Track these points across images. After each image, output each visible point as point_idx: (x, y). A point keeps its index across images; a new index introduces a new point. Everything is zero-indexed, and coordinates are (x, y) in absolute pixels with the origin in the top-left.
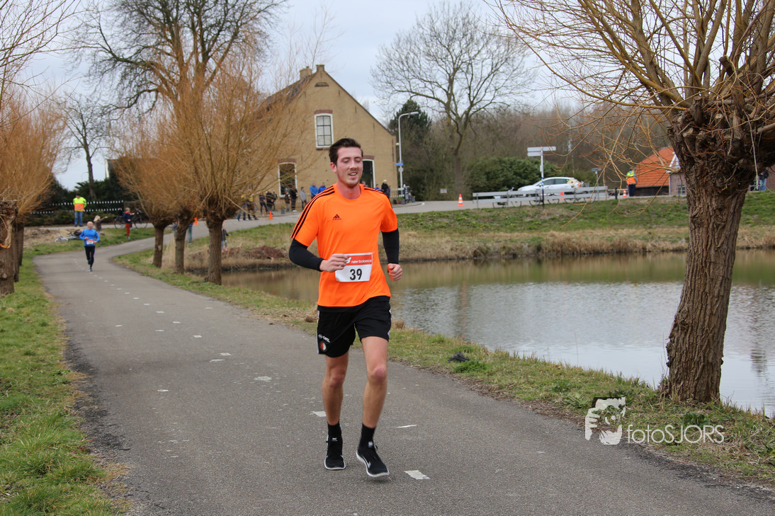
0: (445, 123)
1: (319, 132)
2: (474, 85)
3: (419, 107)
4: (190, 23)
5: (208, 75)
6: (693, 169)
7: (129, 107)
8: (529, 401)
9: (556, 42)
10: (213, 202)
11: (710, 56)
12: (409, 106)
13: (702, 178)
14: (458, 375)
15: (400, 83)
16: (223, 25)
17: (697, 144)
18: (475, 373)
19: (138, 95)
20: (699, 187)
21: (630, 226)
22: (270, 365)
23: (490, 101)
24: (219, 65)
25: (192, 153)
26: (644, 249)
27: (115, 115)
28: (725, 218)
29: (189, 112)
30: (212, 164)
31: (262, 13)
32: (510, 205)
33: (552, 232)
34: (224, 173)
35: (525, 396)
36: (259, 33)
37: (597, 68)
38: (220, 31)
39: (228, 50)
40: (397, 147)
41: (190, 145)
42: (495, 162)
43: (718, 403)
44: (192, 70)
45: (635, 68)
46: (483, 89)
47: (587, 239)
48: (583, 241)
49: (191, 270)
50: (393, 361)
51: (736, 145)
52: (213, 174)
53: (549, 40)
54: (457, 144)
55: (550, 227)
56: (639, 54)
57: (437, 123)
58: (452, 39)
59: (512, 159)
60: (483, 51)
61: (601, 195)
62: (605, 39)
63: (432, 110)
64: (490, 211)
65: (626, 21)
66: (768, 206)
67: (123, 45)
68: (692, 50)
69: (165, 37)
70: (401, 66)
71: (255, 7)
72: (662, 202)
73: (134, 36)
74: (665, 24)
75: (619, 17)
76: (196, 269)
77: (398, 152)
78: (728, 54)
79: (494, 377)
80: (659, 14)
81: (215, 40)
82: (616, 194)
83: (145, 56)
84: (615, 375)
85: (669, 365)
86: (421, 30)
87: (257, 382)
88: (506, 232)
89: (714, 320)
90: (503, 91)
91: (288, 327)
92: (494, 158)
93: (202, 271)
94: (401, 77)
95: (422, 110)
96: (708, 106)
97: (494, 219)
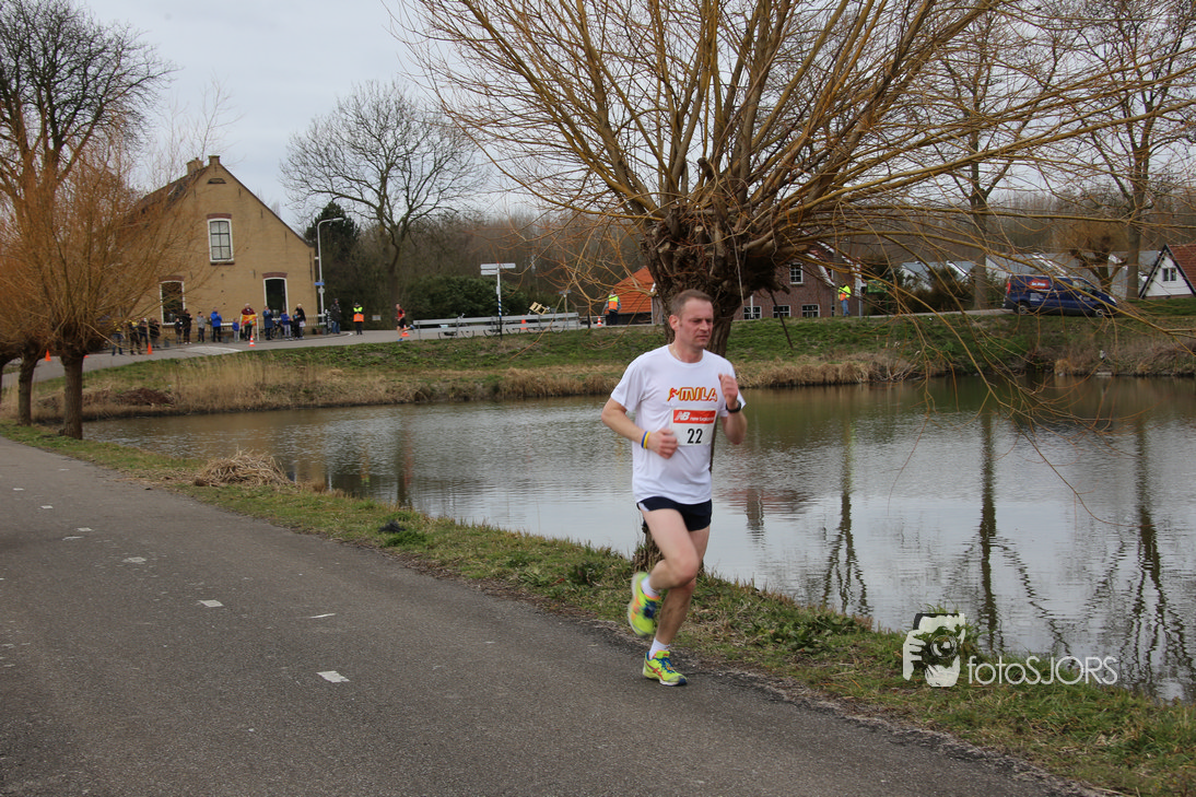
0: (378, 233)
1: (213, 241)
2: (413, 185)
3: (343, 212)
4: (36, 98)
5: (62, 166)
8: (478, 579)
9: (506, 134)
10: (69, 331)
11: (687, 157)
12: (331, 211)
14: (390, 549)
15: (319, 182)
16: (81, 101)
17: (675, 262)
18: (412, 546)
22: (145, 542)
23: (433, 206)
24: (77, 153)
25: (40, 267)
29: (35, 213)
30: (68, 282)
31: (134, 88)
32: (460, 336)
33: (512, 369)
34: (85, 294)
35: (474, 574)
36: (131, 113)
37: (556, 168)
38: (77, 109)
39: (89, 134)
40: (317, 261)
41: (37, 257)
42: (441, 282)
44: (39, 160)
45: (601, 169)
46: (424, 191)
47: (554, 378)
48: (551, 380)
49: (42, 421)
50: (308, 534)
51: (720, 264)
52: (69, 295)
53: (497, 131)
54: (393, 258)
55: (510, 362)
56: (606, 152)
57: (368, 232)
58: (384, 128)
59: (462, 278)
60: (423, 144)
61: (569, 322)
62: (564, 133)
63: (360, 216)
64: (434, 342)
65: (590, 111)
66: (765, 338)
68: (667, 148)
70: (320, 160)
71: (125, 80)
72: (644, 332)
74: (634, 117)
75: (579, 105)
76: (49, 419)
77: (317, 268)
78: (708, 156)
79: (435, 550)
80: (627, 105)
81: (70, 122)
82: (588, 323)
84: (583, 544)
86: (343, 115)
87: (126, 565)
88: (456, 369)
90: (450, 193)
91: (171, 493)
92: (440, 277)
93: (57, 420)
94: (319, 174)
95: (347, 215)
96: (686, 216)
97: (440, 353)
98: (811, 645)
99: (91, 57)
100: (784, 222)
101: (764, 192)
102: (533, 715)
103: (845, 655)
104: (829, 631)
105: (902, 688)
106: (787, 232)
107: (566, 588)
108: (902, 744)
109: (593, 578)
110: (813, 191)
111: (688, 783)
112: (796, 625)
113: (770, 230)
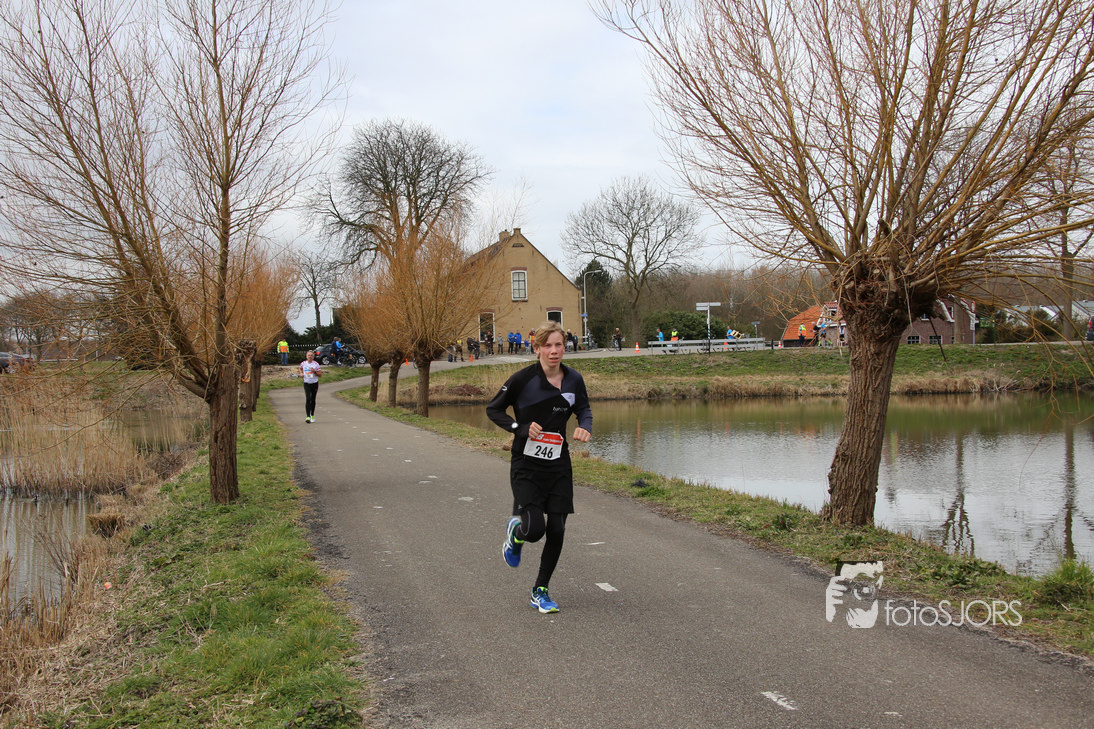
0: (625, 281)
1: (515, 286)
2: (650, 248)
3: (602, 266)
4: (406, 192)
5: (420, 236)
6: (854, 317)
7: (352, 263)
8: (705, 522)
9: (733, 203)
10: (422, 344)
12: (594, 265)
13: (862, 325)
14: (639, 499)
15: (586, 245)
16: (434, 193)
17: (857, 295)
18: (655, 497)
19: (360, 253)
20: (859, 333)
21: (784, 373)
22: (472, 487)
23: (664, 262)
24: (431, 226)
25: (405, 302)
26: (796, 393)
27: (340, 270)
28: (881, 361)
29: (403, 267)
30: (422, 311)
31: (468, 184)
32: (680, 352)
33: (717, 376)
34: (433, 320)
35: (701, 518)
36: (466, 201)
38: (431, 199)
39: (438, 215)
40: (583, 300)
41: (404, 295)
42: (667, 315)
43: (872, 527)
44: (406, 231)
45: (803, 227)
46: (658, 252)
47: (747, 383)
48: (744, 385)
49: (402, 404)
51: (892, 297)
52: (423, 320)
53: (727, 201)
54: (635, 298)
55: (715, 372)
56: (805, 216)
57: (618, 280)
58: (632, 208)
59: (682, 312)
60: (658, 219)
61: (758, 345)
62: (777, 202)
63: (613, 270)
64: (663, 357)
65: (794, 187)
67: (349, 210)
68: (852, 214)
69: (385, 204)
70: (587, 230)
71: (462, 179)
72: (812, 352)
73: (359, 203)
74: (829, 190)
75: (789, 185)
76: (406, 403)
77: (583, 304)
78: (884, 217)
79: (672, 501)
80: (824, 181)
81: (427, 207)
82: (772, 345)
83: (367, 220)
84: (780, 501)
85: (831, 492)
86: (604, 200)
87: (460, 501)
88: (677, 376)
89: (871, 452)
90: (675, 253)
91: (487, 454)
92: (666, 312)
93: (411, 405)
94: (586, 240)
95: (604, 269)
96: (867, 263)
97: (666, 364)
98: (964, 583)
99: (442, 164)
100: (943, 266)
101: (928, 244)
102: (754, 623)
103: (991, 591)
104: (977, 573)
105: (1040, 618)
106: (945, 274)
107: (771, 532)
108: (1048, 663)
109: (790, 525)
110: (966, 243)
111: (879, 681)
112: (950, 567)
113: (932, 271)
